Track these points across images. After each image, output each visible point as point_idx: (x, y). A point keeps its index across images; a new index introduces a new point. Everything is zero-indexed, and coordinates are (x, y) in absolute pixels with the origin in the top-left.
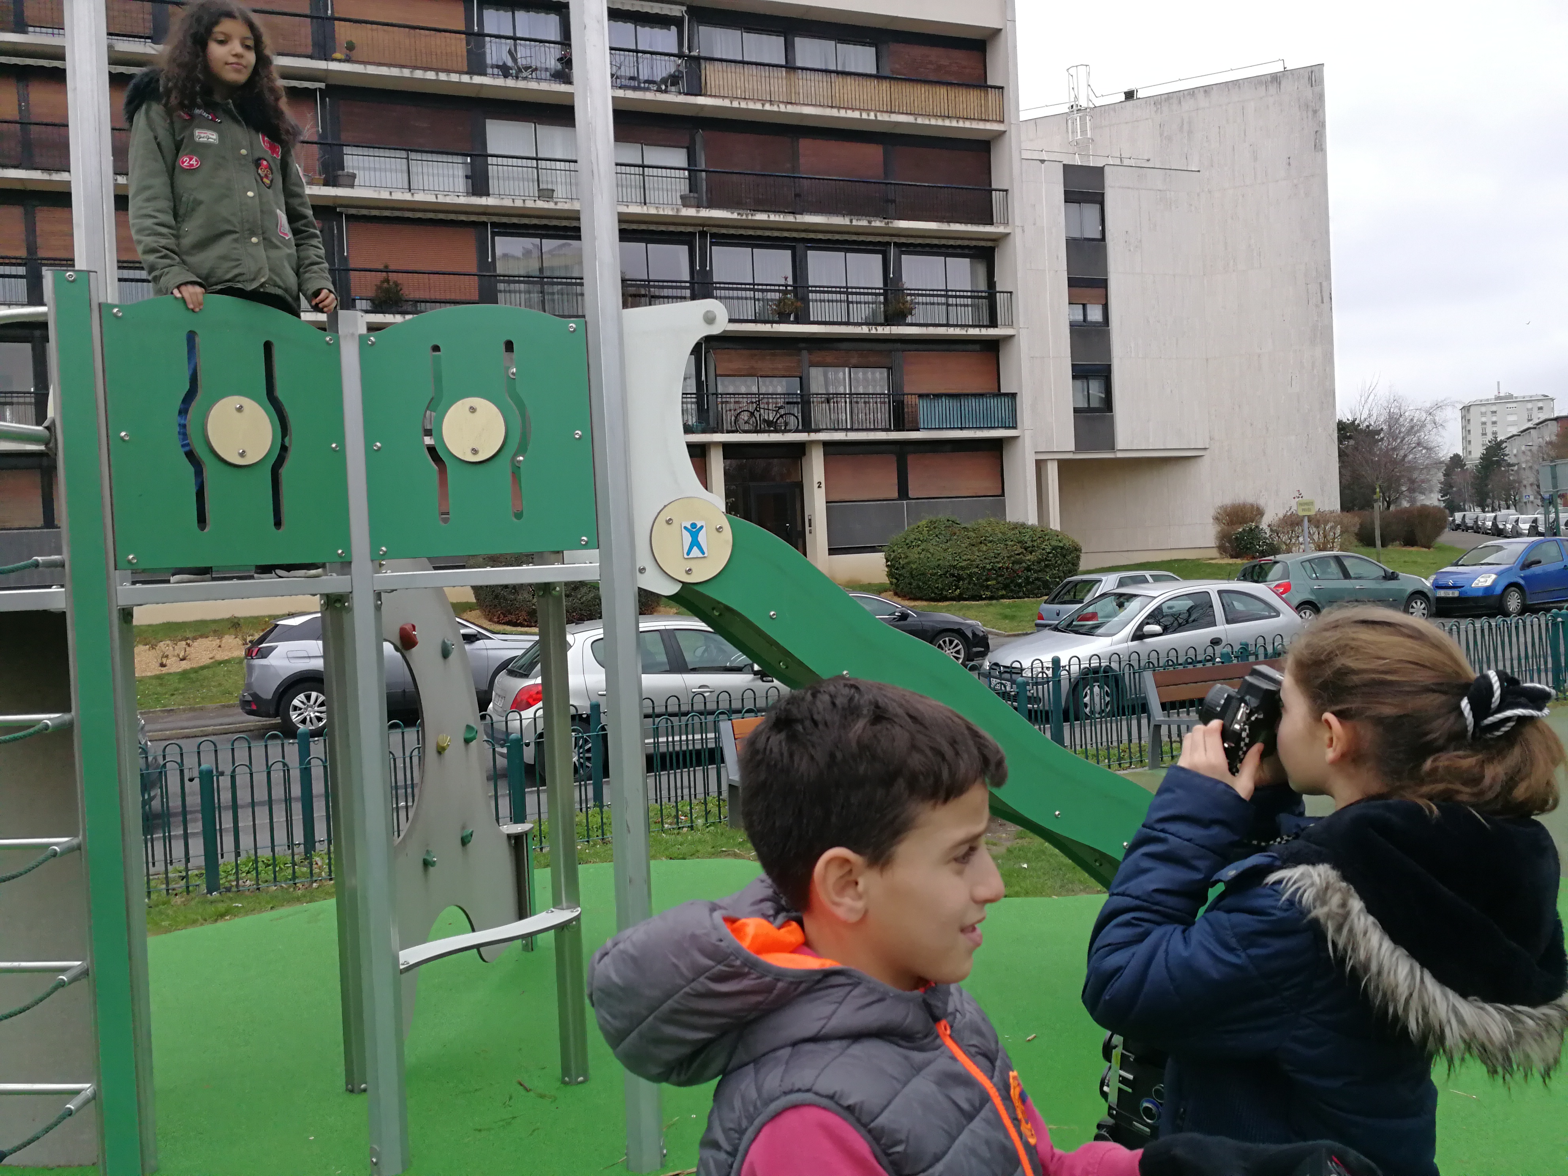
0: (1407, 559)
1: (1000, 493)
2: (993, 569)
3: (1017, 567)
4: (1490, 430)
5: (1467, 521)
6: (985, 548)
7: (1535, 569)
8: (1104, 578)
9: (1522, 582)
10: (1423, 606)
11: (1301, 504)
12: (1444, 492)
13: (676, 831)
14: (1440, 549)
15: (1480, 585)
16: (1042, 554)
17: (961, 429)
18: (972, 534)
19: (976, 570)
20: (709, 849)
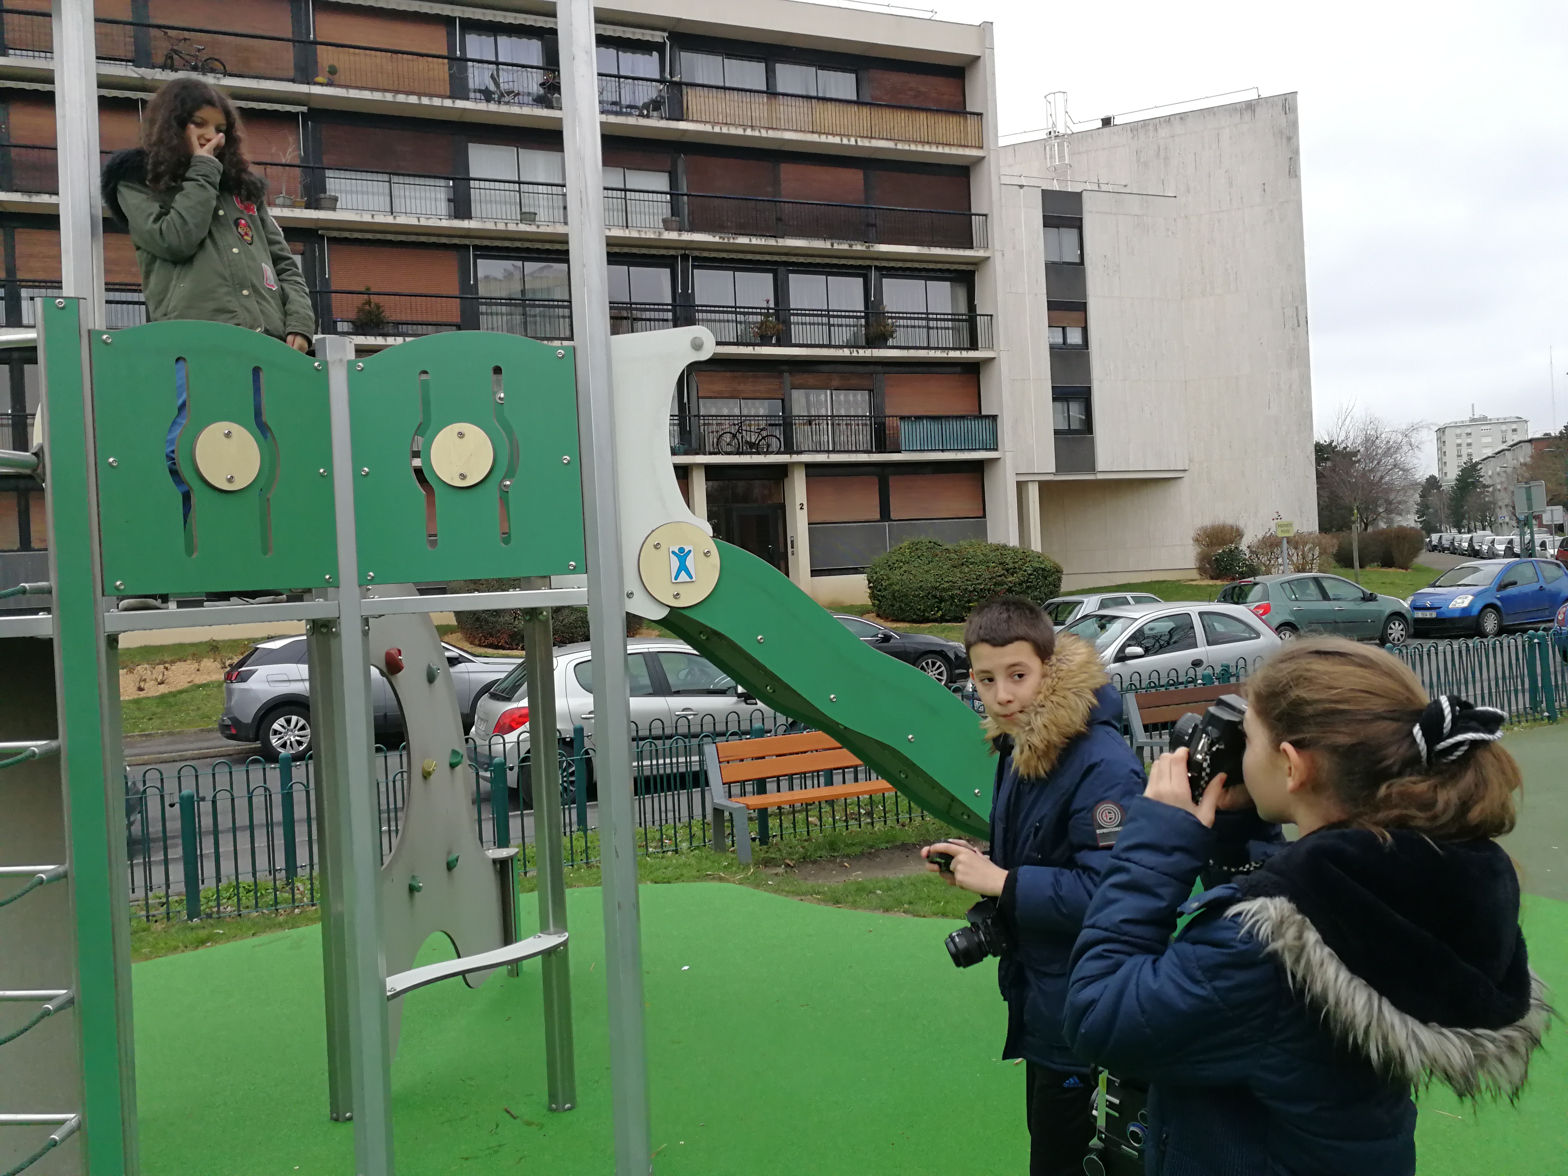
0: (1384, 580)
1: (981, 514)
2: (975, 590)
3: (998, 589)
4: (1465, 451)
5: (1444, 542)
6: (967, 570)
7: (1511, 590)
8: (1086, 600)
9: (1499, 603)
10: (1401, 627)
11: (1280, 526)
12: (1421, 513)
13: (660, 855)
14: (1417, 570)
15: (1457, 606)
16: (1023, 576)
17: (943, 451)
18: (953, 556)
19: (958, 592)
20: (694, 873)
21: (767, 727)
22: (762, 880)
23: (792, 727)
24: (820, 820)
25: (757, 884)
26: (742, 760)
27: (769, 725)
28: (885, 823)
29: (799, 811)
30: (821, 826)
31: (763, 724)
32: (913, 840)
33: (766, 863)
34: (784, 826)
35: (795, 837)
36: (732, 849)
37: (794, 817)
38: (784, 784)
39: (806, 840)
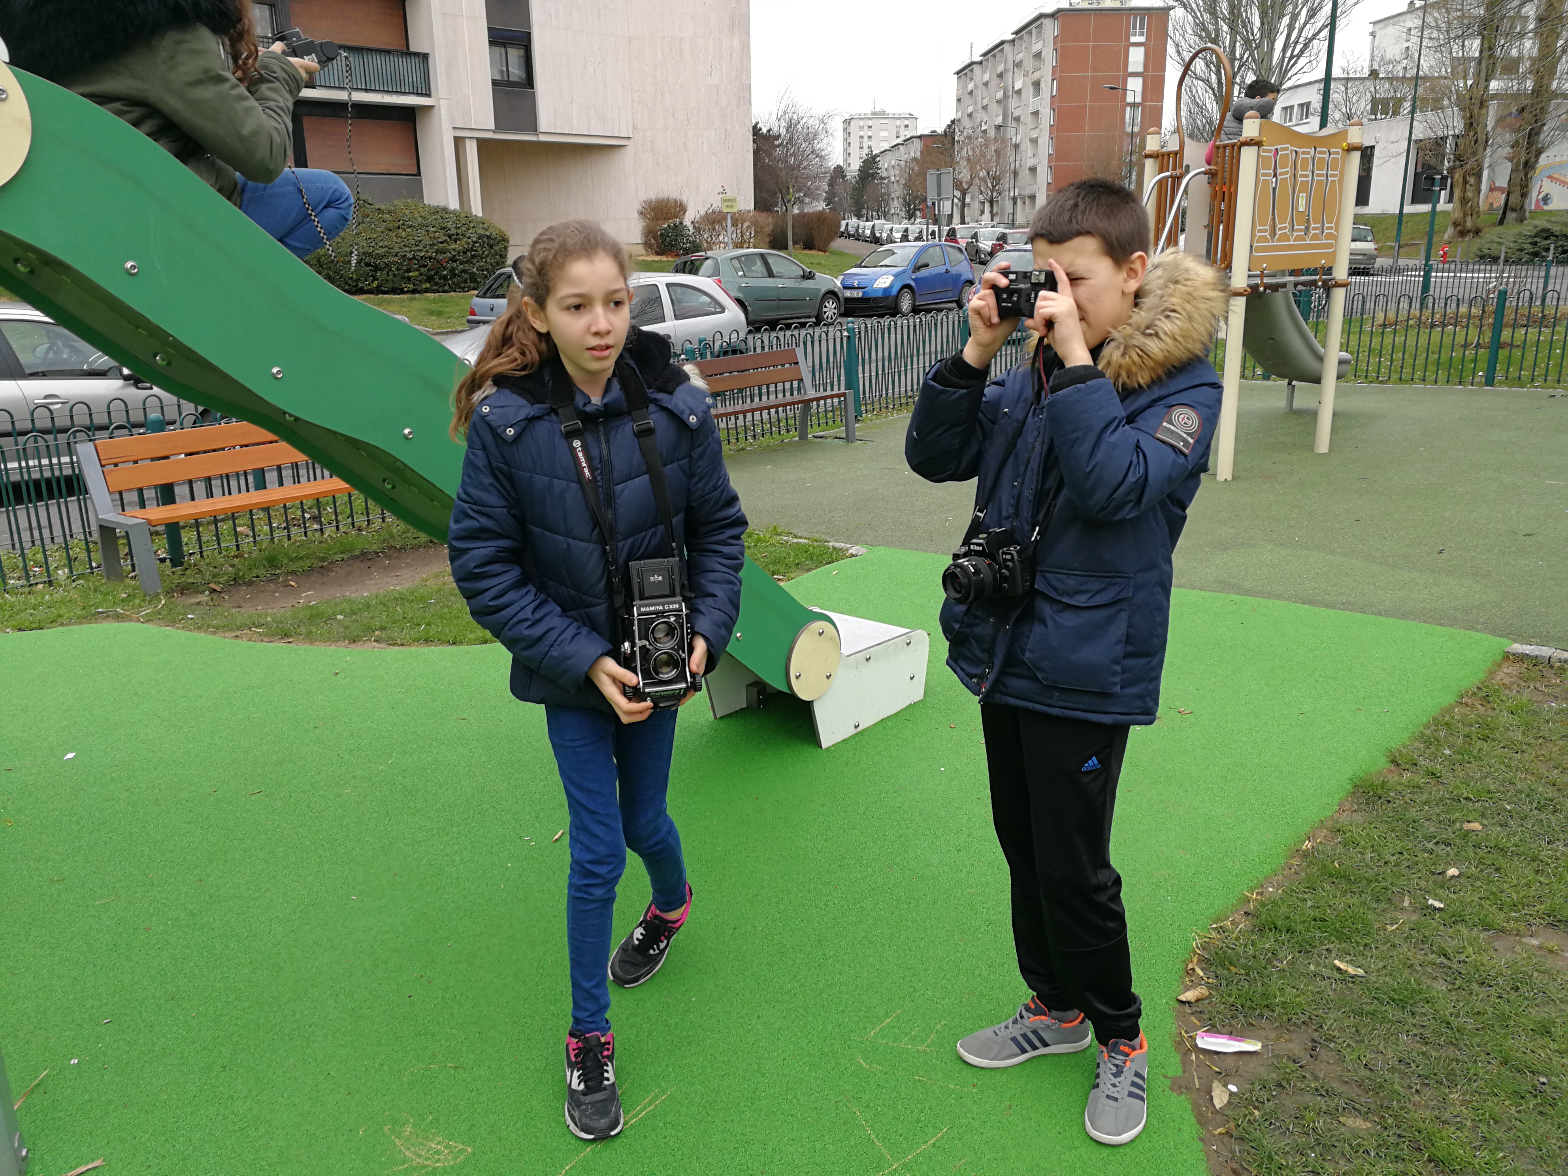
0: (812, 261)
1: (415, 172)
2: (414, 258)
3: (440, 257)
4: (866, 143)
5: (850, 228)
6: (404, 234)
7: (924, 272)
9: (913, 284)
10: (834, 305)
11: (725, 201)
12: (828, 200)
13: (26, 590)
14: (833, 253)
15: (880, 286)
16: (467, 243)
17: (366, 90)
18: (387, 217)
19: (396, 259)
20: (78, 612)
21: (168, 417)
22: (179, 614)
23: (204, 417)
24: (253, 531)
25: (171, 619)
26: (136, 462)
27: (171, 414)
28: (338, 529)
29: (222, 520)
30: (254, 537)
31: (163, 414)
32: (375, 547)
33: (183, 589)
34: (204, 539)
35: (220, 553)
36: (133, 574)
37: (217, 528)
38: (200, 488)
39: (235, 557)
